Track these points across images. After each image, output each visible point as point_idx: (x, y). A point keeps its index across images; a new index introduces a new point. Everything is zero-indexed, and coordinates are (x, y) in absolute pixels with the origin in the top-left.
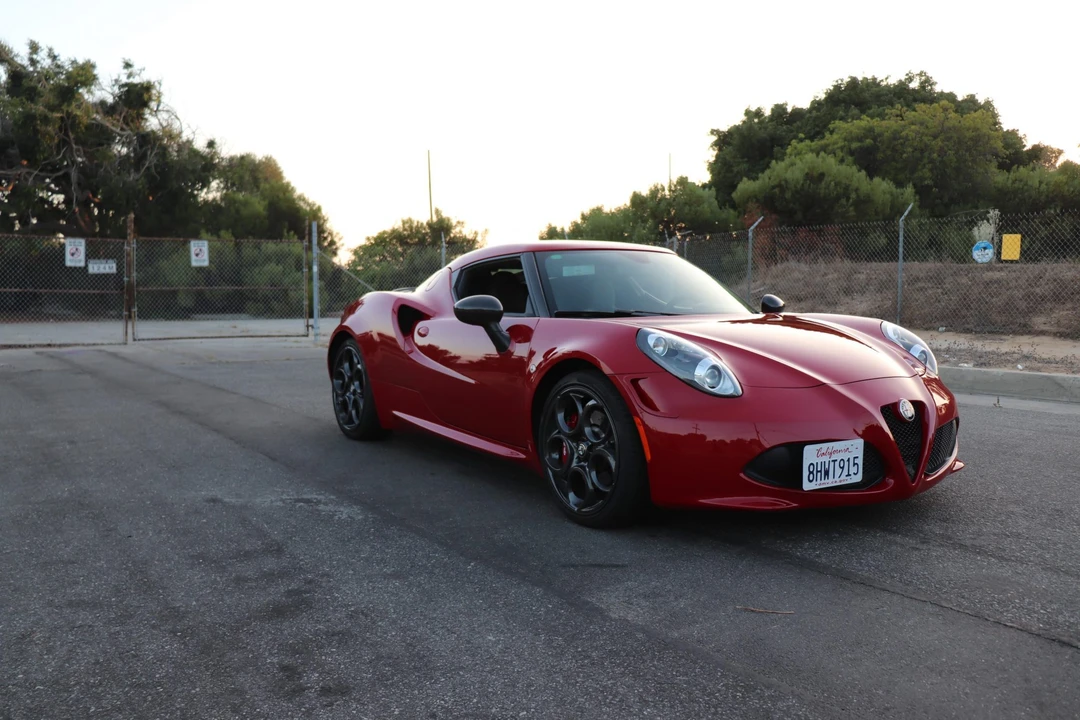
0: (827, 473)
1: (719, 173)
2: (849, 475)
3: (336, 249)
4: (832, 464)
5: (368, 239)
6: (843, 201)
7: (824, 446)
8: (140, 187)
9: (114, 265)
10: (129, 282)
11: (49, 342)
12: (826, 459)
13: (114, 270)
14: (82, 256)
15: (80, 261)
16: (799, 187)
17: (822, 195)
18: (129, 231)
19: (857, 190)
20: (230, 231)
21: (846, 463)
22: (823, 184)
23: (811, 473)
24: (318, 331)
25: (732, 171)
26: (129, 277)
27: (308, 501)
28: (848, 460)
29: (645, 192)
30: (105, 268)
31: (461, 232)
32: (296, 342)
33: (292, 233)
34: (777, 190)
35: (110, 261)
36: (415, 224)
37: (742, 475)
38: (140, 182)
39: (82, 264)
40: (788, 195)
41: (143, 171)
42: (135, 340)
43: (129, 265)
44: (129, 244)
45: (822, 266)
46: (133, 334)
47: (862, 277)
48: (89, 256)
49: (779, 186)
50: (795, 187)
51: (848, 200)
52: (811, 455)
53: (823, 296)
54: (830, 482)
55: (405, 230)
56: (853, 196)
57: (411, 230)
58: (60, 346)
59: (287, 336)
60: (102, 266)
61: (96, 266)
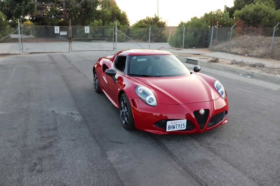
0: (174, 127)
1: (236, 4)
2: (181, 128)
3: (129, 24)
4: (176, 125)
5: (137, 21)
6: (265, 17)
7: (173, 121)
8: (79, 8)
9: (66, 33)
10: (70, 37)
11: (51, 52)
12: (174, 124)
13: (66, 34)
14: (59, 31)
15: (58, 32)
16: (252, 13)
17: (259, 16)
18: (70, 24)
19: (270, 14)
20: (101, 19)
21: (181, 125)
22: (260, 12)
23: (169, 127)
24: (117, 50)
25: (240, 4)
26: (70, 36)
27: (72, 114)
28: (181, 124)
29: (208, 13)
30: (64, 34)
31: (161, 20)
32: (111, 52)
33: (117, 20)
34: (245, 14)
35: (65, 32)
36: (149, 18)
37: (154, 125)
38: (79, 6)
39: (59, 33)
40: (248, 15)
41: (80, 3)
42: (71, 51)
43: (70, 33)
44: (70, 28)
45: (254, 37)
46: (71, 50)
47: (264, 42)
48: (60, 30)
49: (246, 12)
50: (251, 13)
51: (267, 17)
52: (169, 123)
53: (251, 47)
54: (175, 129)
55: (147, 19)
56: (269, 16)
57: (148, 20)
58: (54, 52)
59: (109, 51)
60: (63, 33)
61: (62, 33)
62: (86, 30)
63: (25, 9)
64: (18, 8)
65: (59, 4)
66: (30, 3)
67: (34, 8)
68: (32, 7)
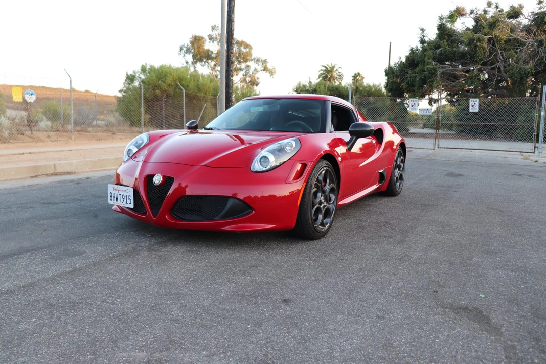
2: (127, 203)
4: (119, 196)
7: (116, 187)
12: (117, 192)
21: (125, 197)
23: (111, 196)
24: (541, 150)
26: (438, 117)
42: (438, 147)
46: (438, 144)
52: (111, 189)
54: (119, 203)
62: (473, 106)
63: (421, 79)
64: (411, 77)
65: (490, 66)
66: (428, 66)
67: (437, 75)
68: (432, 75)
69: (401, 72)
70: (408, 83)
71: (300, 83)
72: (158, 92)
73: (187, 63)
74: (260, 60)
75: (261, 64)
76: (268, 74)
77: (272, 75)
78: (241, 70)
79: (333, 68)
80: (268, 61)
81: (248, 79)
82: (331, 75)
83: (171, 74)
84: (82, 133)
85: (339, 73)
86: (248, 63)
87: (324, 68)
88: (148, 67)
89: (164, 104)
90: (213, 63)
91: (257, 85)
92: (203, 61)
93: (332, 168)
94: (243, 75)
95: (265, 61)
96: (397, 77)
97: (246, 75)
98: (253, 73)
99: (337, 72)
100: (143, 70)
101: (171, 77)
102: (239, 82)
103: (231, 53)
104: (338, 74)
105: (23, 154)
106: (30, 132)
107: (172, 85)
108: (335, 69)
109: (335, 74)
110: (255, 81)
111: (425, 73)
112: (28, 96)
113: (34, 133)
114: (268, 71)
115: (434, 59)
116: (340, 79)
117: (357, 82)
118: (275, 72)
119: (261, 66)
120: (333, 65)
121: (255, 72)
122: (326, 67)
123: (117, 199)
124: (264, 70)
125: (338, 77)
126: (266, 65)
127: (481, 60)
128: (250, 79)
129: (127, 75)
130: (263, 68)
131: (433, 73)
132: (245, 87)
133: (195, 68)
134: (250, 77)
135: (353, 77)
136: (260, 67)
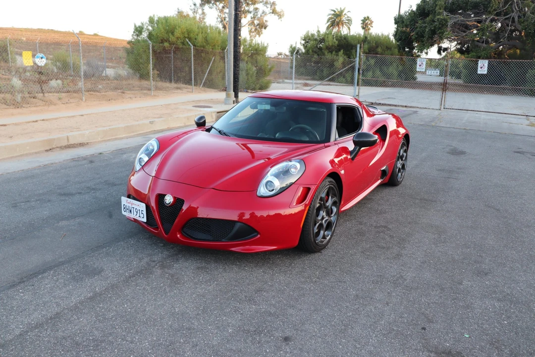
2: (140, 217)
4: (132, 209)
7: (129, 200)
9: (439, 71)
12: (130, 205)
13: (438, 74)
14: (424, 66)
21: (138, 211)
23: (124, 208)
35: (436, 69)
39: (424, 70)
43: (446, 71)
44: (447, 61)
46: (444, 105)
52: (124, 201)
54: (133, 216)
60: (433, 72)
61: (430, 72)
62: (481, 68)
63: (431, 30)
64: (421, 27)
65: (504, 16)
66: (438, 17)
67: (447, 26)
68: (443, 25)
69: (410, 22)
70: (417, 34)
71: (308, 32)
72: (166, 44)
73: (195, 5)
74: (269, 2)
75: (269, 6)
76: (276, 17)
77: (281, 18)
78: (249, 12)
79: (342, 12)
80: (277, 3)
81: (256, 22)
82: (339, 19)
83: (179, 27)
84: (92, 93)
85: (348, 17)
86: (257, 6)
87: (333, 12)
88: (156, 19)
89: (172, 57)
90: (222, 5)
91: (265, 28)
92: (211, 3)
93: (336, 186)
94: (252, 18)
95: (274, 3)
96: (407, 26)
97: (254, 18)
98: (261, 16)
99: (346, 16)
100: (151, 20)
101: (180, 29)
102: (247, 25)
103: (239, 11)
104: (347, 19)
105: (37, 121)
106: (42, 95)
107: (180, 38)
108: (344, 14)
109: (344, 18)
110: (264, 23)
111: (436, 23)
112: (38, 59)
113: (46, 95)
114: (277, 13)
115: (445, 9)
116: (349, 23)
117: (366, 26)
118: (283, 15)
119: (269, 8)
120: (342, 9)
121: (263, 15)
122: (335, 11)
123: (131, 211)
124: (273, 13)
125: (346, 21)
126: (275, 8)
127: (495, 10)
128: (258, 22)
129: (135, 26)
130: (271, 11)
131: (443, 24)
132: (253, 30)
133: (203, 10)
134: (258, 19)
135: (362, 20)
136: (268, 10)
